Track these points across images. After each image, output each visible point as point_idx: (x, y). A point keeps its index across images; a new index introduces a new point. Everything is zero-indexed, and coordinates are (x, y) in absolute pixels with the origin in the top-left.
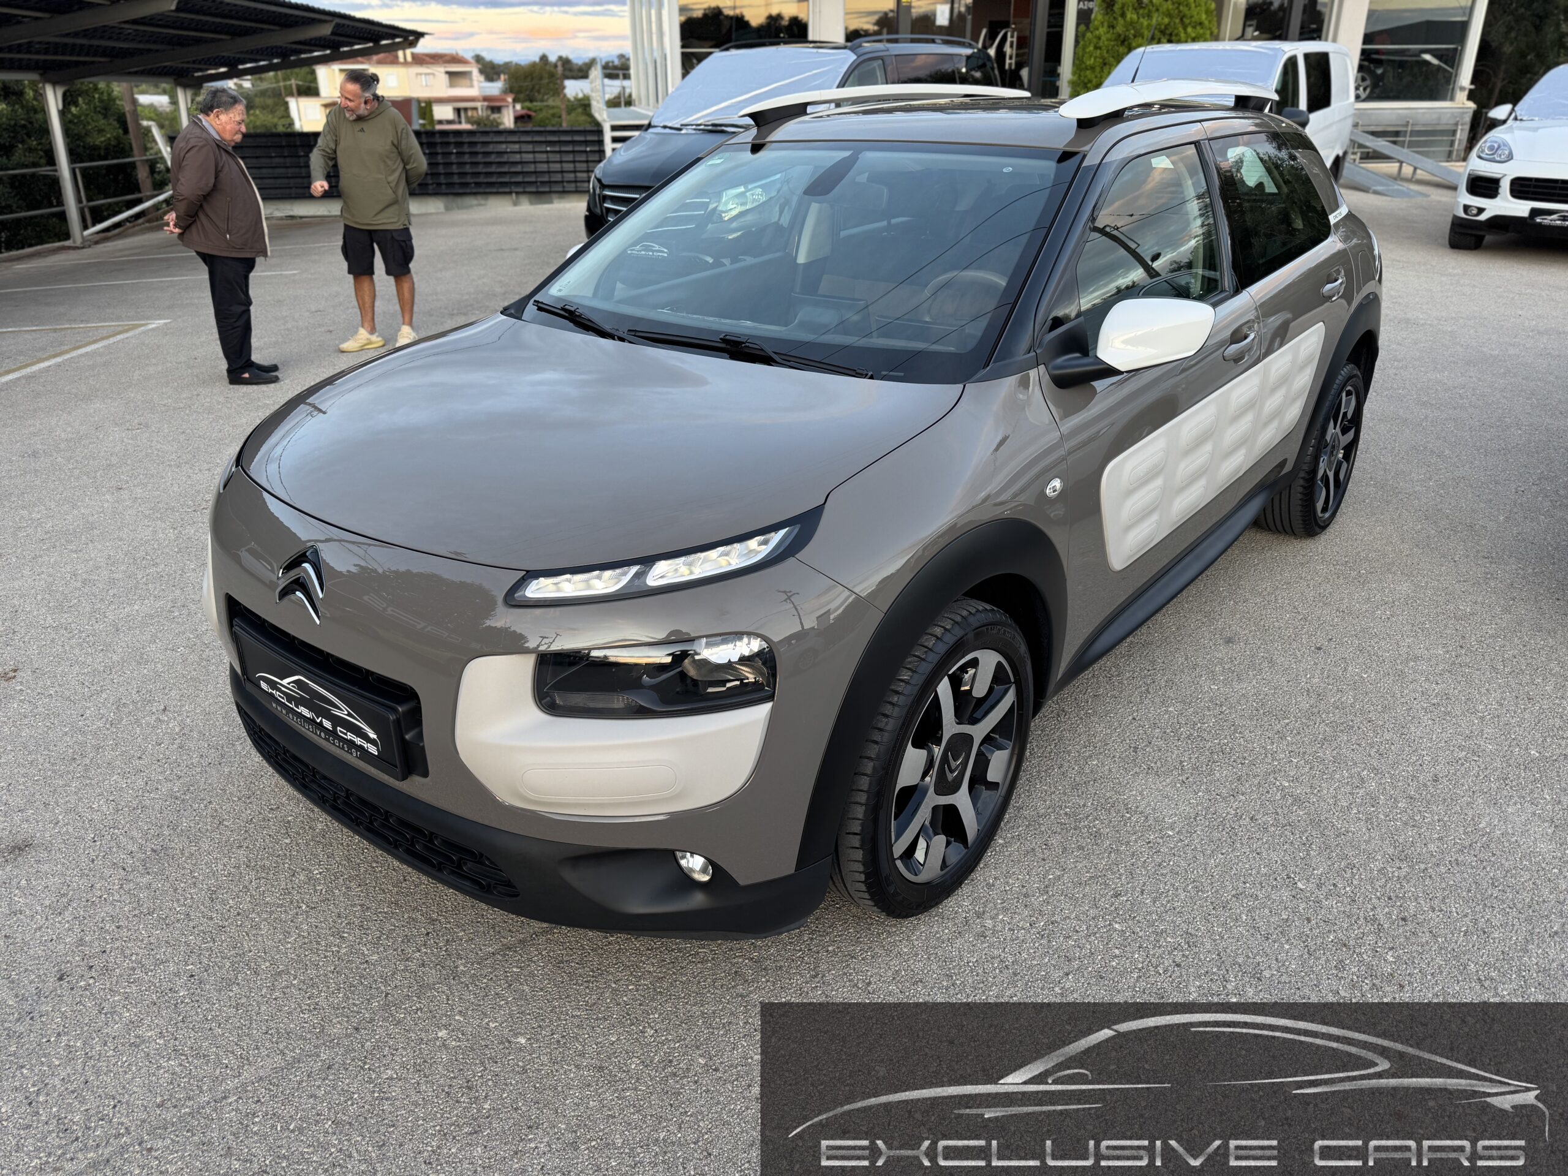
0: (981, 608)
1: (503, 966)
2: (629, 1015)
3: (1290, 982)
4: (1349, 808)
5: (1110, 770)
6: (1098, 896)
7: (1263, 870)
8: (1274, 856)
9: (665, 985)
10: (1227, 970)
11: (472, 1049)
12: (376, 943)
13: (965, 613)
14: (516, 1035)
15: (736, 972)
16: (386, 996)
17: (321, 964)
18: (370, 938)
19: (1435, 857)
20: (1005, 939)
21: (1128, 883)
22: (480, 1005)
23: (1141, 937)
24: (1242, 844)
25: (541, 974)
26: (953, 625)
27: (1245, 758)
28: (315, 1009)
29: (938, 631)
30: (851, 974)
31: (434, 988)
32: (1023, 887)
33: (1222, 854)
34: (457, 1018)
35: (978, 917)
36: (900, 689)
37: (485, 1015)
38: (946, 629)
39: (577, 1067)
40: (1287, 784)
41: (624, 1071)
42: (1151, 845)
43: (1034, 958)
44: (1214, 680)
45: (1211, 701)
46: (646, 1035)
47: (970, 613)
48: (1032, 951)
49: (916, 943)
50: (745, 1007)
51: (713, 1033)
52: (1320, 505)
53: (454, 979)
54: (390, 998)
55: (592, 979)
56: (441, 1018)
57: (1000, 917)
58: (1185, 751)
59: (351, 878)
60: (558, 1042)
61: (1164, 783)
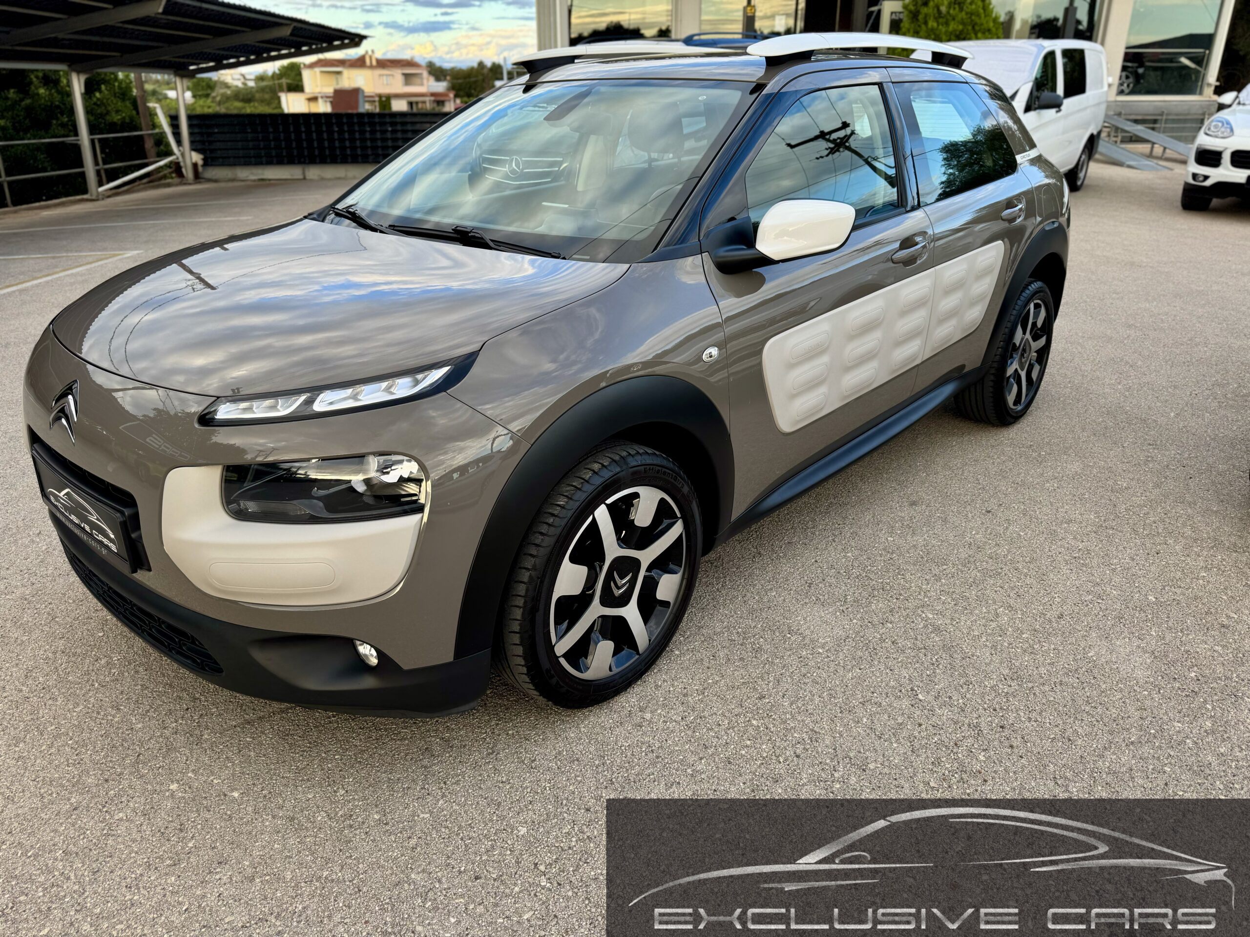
0: (641, 451)
1: (239, 736)
2: (329, 778)
3: (890, 773)
4: (980, 637)
5: (784, 600)
6: (745, 698)
7: (892, 683)
8: (904, 673)
9: (366, 756)
10: (838, 762)
11: (194, 800)
12: (143, 715)
13: (624, 454)
14: (232, 791)
15: (427, 748)
16: (138, 756)
17: (95, 729)
18: (141, 710)
19: (1043, 678)
20: (657, 729)
21: (773, 689)
22: (211, 766)
23: (772, 732)
24: (879, 662)
25: (268, 744)
26: (610, 463)
27: (901, 595)
28: (79, 763)
29: (596, 466)
30: (521, 753)
31: (179, 752)
32: (685, 688)
33: (860, 669)
34: (189, 775)
35: (641, 711)
36: (556, 512)
37: (212, 773)
38: (603, 465)
39: (274, 817)
40: (931, 616)
41: (311, 822)
42: (801, 659)
43: (677, 745)
44: (891, 534)
45: (884, 549)
46: (338, 794)
47: (630, 454)
48: (677, 739)
49: (583, 729)
50: (425, 776)
51: (393, 795)
52: (1011, 398)
53: (197, 745)
54: (141, 757)
55: (308, 749)
56: (176, 775)
57: (659, 712)
58: (851, 587)
59: (140, 665)
60: (265, 796)
61: (827, 612)
